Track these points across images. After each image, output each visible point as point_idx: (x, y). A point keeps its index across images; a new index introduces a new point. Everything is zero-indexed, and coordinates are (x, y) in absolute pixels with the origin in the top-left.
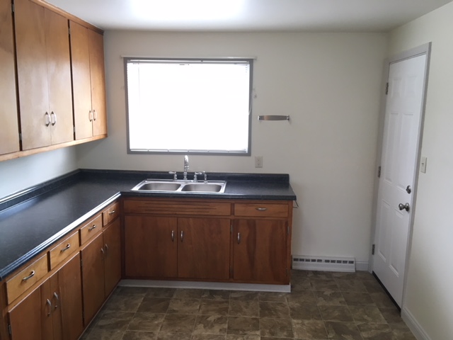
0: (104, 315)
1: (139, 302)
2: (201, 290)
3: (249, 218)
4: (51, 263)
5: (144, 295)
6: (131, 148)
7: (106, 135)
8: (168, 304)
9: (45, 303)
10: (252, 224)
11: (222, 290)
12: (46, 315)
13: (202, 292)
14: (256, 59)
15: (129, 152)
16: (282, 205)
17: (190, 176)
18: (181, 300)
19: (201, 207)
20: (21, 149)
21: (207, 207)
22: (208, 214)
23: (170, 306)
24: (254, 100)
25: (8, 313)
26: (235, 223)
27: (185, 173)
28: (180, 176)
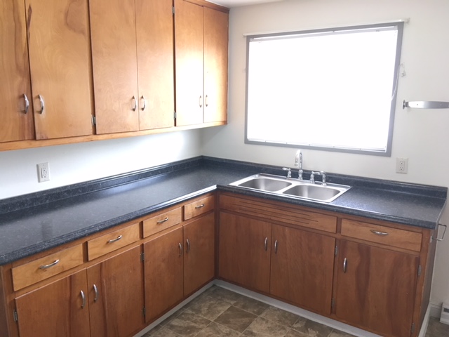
0: (182, 314)
1: (223, 309)
2: (297, 317)
3: (360, 242)
4: (89, 254)
5: (232, 303)
6: (248, 138)
7: (225, 122)
8: (250, 323)
9: (77, 294)
10: (364, 250)
11: (322, 325)
12: (79, 306)
13: (297, 319)
14: (408, 22)
15: (247, 142)
16: (411, 233)
17: (306, 176)
18: (267, 322)
19: (300, 216)
20: (95, 133)
21: (307, 217)
22: (308, 226)
23: (251, 326)
24: (401, 80)
25: (15, 300)
26: (342, 244)
27: (301, 171)
28: (295, 174)
